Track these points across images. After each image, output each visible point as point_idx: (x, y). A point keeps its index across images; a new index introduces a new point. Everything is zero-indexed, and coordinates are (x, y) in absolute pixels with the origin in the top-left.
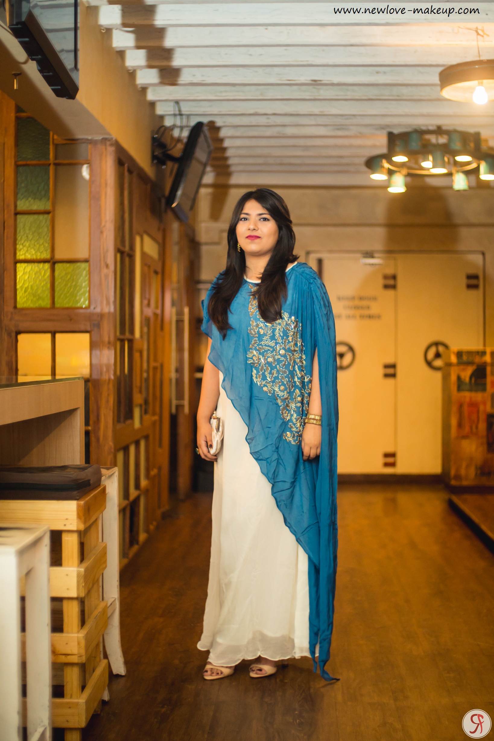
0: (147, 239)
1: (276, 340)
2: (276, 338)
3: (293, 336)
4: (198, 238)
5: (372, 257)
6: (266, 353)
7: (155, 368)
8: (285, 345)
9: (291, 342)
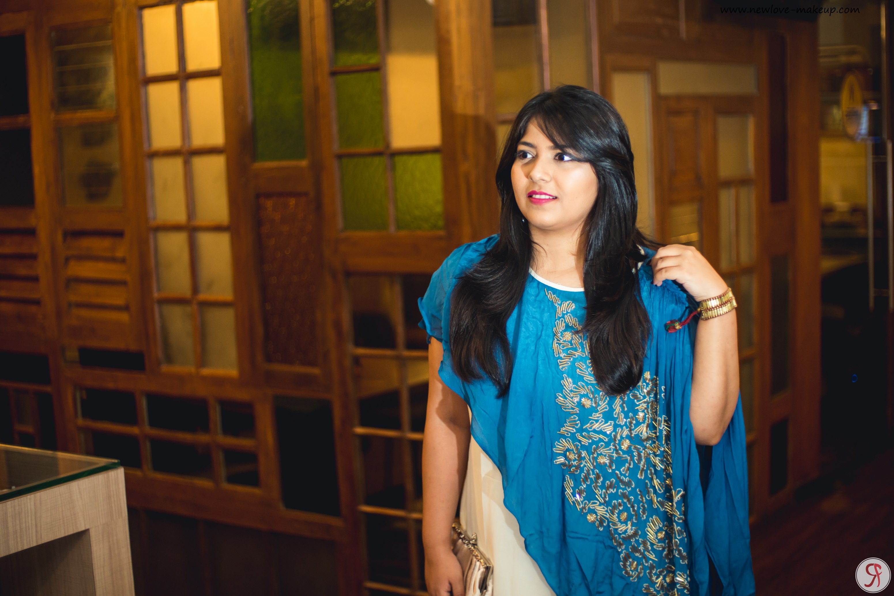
1: (614, 419)
2: (616, 416)
3: (646, 411)
6: (594, 446)
8: (630, 430)
9: (641, 423)
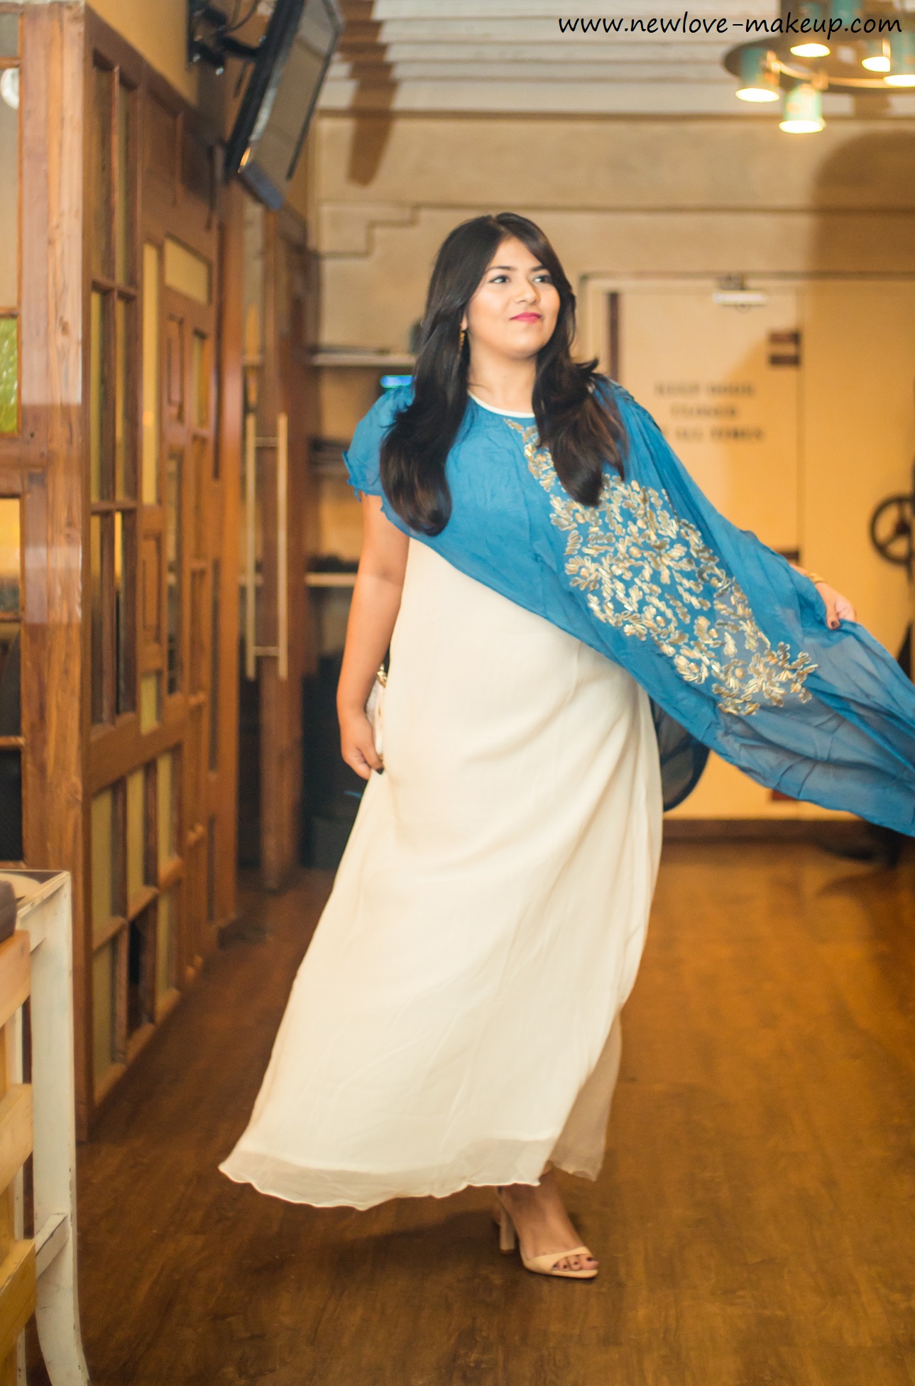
0: (174, 253)
4: (312, 243)
5: (742, 288)
7: (198, 575)
